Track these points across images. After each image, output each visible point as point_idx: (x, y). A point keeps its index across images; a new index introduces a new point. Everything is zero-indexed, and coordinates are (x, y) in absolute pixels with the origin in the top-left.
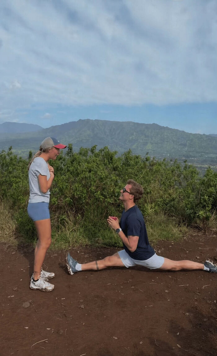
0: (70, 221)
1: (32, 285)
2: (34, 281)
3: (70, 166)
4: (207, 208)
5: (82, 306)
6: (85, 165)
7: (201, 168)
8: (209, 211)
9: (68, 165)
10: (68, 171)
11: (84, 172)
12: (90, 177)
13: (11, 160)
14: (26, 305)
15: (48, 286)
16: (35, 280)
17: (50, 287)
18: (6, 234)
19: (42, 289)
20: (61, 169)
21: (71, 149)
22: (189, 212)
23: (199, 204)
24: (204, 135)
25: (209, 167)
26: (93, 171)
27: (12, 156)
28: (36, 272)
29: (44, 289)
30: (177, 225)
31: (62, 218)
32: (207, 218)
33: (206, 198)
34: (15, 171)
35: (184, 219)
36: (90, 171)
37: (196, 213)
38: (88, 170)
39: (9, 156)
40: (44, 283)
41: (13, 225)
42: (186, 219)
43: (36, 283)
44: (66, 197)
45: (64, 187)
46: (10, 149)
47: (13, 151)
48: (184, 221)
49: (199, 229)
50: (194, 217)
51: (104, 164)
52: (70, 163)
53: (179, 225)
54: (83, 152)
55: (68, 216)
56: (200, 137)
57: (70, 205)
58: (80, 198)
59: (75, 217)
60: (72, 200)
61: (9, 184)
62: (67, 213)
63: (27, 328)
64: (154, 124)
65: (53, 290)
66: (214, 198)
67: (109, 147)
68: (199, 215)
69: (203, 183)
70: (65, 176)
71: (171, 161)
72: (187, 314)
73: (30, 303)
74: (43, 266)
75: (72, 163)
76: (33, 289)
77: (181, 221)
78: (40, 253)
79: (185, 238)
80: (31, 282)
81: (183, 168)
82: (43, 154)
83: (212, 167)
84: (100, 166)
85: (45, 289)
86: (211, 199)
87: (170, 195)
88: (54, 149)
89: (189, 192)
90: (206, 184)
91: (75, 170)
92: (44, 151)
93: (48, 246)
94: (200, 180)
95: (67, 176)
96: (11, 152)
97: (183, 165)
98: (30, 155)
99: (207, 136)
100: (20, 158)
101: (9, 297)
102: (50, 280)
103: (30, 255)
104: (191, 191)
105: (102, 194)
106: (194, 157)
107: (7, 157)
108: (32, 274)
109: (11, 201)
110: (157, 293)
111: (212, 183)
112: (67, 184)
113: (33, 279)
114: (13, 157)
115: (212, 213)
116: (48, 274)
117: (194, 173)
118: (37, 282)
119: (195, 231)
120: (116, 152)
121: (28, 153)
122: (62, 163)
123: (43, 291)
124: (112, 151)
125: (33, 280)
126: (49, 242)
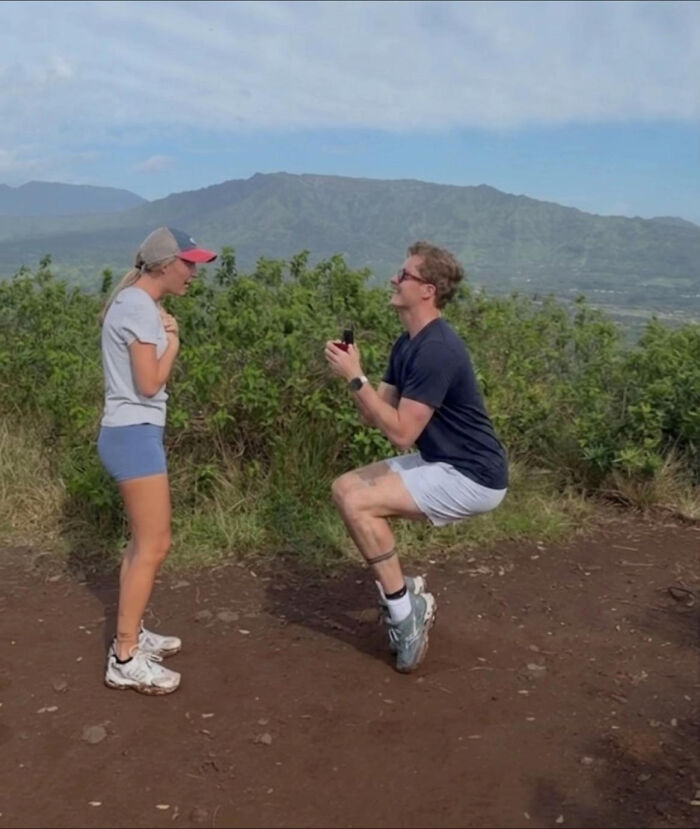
0: (229, 481)
1: (112, 676)
2: (119, 662)
3: (229, 314)
4: (648, 441)
5: (267, 738)
6: (273, 311)
7: (626, 319)
8: (654, 450)
9: (223, 312)
10: (222, 329)
11: (270, 333)
12: (288, 346)
13: (48, 296)
14: (95, 733)
15: (163, 675)
16: (123, 659)
17: (168, 680)
18: (32, 522)
19: (144, 686)
20: (202, 323)
21: (229, 263)
22: (590, 453)
23: (621, 429)
24: (637, 219)
25: (655, 318)
26: (297, 329)
27: (51, 285)
28: (123, 635)
29: (150, 687)
30: (555, 493)
31: (203, 474)
32: (648, 473)
33: (646, 409)
34: (60, 329)
35: (577, 475)
36: (288, 330)
37: (612, 456)
38: (282, 327)
39: (41, 285)
40: (149, 667)
41: (53, 495)
42: (581, 475)
43: (126, 668)
44: (214, 408)
45: (211, 379)
46: (45, 263)
47: (53, 268)
48: (576, 481)
49: (624, 506)
50: (608, 469)
51: (331, 307)
52: (228, 306)
53: (561, 492)
54: (268, 272)
55: (223, 468)
56: (625, 227)
57: (230, 435)
58: (258, 412)
59: (242, 469)
60: (232, 418)
61: (43, 369)
62: (220, 456)
63: (98, 804)
64: (483, 188)
65: (178, 689)
66: (668, 412)
67: (346, 256)
68: (620, 463)
69: (634, 365)
70: (214, 344)
71: (535, 299)
72: (587, 760)
73: (106, 728)
74: (145, 615)
75: (234, 305)
76: (118, 688)
77: (569, 479)
78: (137, 579)
79: (580, 531)
80: (110, 666)
81: (573, 319)
82: (146, 278)
83: (661, 316)
84: (319, 315)
85: (154, 686)
86: (660, 413)
87: (532, 400)
88: (179, 262)
89: (591, 393)
90: (646, 369)
91: (242, 327)
92: (148, 270)
93: (161, 556)
94: (625, 357)
95: (219, 346)
96: (48, 271)
97: (575, 309)
98: (107, 284)
99: (647, 224)
100: (78, 290)
101: (43, 710)
102: (168, 659)
103: (105, 584)
104: (597, 390)
105: (325, 400)
106: (608, 286)
107: (37, 289)
108: (113, 642)
109: (48, 419)
110: (494, 699)
111: (663, 367)
112: (219, 368)
113: (115, 656)
114: (54, 289)
115: (664, 458)
116: (161, 642)
117: (605, 334)
118: (127, 664)
119: (608, 512)
120: (367, 273)
121: (99, 277)
122: (203, 305)
123: (146, 694)
124: (354, 268)
125: (113, 660)
126: (166, 546)
